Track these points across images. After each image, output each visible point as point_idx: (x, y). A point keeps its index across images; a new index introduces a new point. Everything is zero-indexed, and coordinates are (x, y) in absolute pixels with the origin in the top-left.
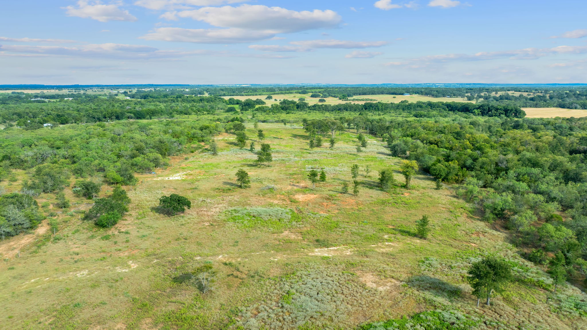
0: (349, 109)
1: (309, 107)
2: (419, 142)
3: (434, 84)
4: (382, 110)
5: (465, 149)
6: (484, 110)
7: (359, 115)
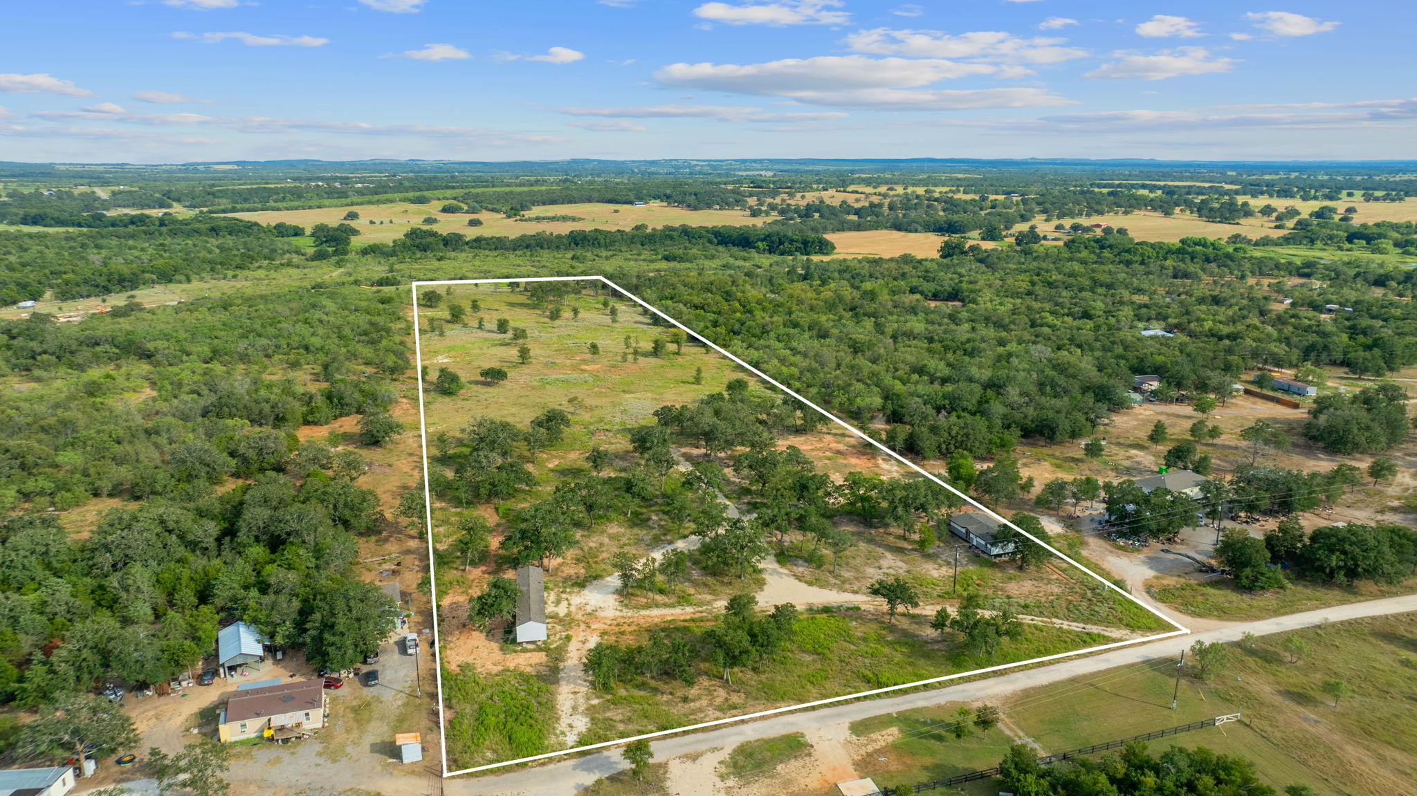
0: (546, 246)
1: (467, 243)
2: (681, 305)
3: (686, 161)
4: (606, 246)
5: (735, 312)
6: (773, 242)
7: (573, 258)
